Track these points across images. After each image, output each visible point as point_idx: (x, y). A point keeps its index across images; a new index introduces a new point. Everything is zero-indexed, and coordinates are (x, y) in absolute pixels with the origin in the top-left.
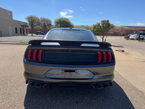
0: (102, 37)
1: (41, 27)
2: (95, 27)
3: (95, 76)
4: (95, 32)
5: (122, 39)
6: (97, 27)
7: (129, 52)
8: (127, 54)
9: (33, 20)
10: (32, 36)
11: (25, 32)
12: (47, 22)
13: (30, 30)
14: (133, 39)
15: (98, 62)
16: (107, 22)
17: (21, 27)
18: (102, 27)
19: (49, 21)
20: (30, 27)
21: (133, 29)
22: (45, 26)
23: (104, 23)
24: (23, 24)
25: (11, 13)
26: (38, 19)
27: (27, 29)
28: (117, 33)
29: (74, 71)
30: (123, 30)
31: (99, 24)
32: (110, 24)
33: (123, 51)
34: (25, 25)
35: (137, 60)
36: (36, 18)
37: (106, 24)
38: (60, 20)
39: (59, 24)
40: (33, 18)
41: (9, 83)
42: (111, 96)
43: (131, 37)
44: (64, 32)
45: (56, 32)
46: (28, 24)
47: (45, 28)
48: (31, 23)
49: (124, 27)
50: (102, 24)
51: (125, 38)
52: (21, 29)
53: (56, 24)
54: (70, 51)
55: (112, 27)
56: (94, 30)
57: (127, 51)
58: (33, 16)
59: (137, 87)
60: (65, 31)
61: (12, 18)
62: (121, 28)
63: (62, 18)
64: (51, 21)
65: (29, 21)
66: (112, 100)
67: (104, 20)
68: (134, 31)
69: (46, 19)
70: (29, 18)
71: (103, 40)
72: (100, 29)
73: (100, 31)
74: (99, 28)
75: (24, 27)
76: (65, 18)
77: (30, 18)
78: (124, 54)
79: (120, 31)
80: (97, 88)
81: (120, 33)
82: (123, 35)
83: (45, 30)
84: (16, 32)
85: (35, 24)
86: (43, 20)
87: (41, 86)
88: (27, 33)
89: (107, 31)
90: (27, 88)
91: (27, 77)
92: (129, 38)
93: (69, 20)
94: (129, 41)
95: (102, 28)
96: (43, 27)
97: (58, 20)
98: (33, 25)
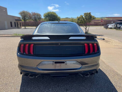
0: (85, 27)
1: (33, 21)
2: (79, 19)
3: (83, 66)
4: (79, 23)
5: (102, 28)
6: (80, 19)
7: (109, 40)
8: (107, 41)
9: (25, 15)
10: (25, 28)
11: (19, 26)
12: (37, 16)
13: (23, 24)
14: (111, 28)
15: (85, 53)
16: (89, 14)
17: (15, 21)
18: (85, 18)
19: (39, 15)
20: (23, 21)
21: (111, 19)
22: (35, 19)
23: (87, 15)
24: (16, 19)
25: (6, 9)
26: (30, 14)
27: (20, 23)
28: (97, 23)
29: (64, 62)
30: (102, 21)
31: (82, 17)
32: (92, 16)
33: (104, 39)
34: (19, 19)
35: (116, 47)
36: (28, 13)
37: (88, 16)
38: (48, 13)
39: (48, 17)
40: (25, 13)
41: (6, 74)
42: (97, 82)
43: (109, 27)
44: (53, 26)
45: (46, 26)
46: (21, 18)
47: (36, 21)
48: (23, 18)
49: (104, 18)
50: (85, 16)
51: (104, 28)
52: (15, 23)
53: (45, 17)
54: (59, 44)
55: (94, 18)
56: (78, 21)
57: (107, 39)
58: (25, 11)
59: (119, 72)
60: (53, 24)
61: (7, 14)
62: (101, 19)
63: (50, 12)
64: (40, 15)
65: (22, 16)
66: (98, 86)
67: (86, 13)
68: (112, 21)
69: (36, 14)
70: (21, 13)
71: (86, 30)
72: (84, 21)
73: (84, 23)
74: (82, 20)
75: (18, 21)
76: (52, 12)
77: (23, 13)
78: (104, 42)
79: (100, 21)
80: (85, 76)
81: (100, 23)
82: (103, 25)
83: (36, 23)
84: (12, 26)
85: (27, 18)
86: (34, 14)
87: (34, 76)
88: (21, 26)
89: (90, 22)
90: (22, 78)
91: (21, 69)
92: (108, 27)
93: (56, 14)
94: (108, 30)
95: (85, 20)
96: (34, 21)
97: (46, 14)
98: (25, 19)
